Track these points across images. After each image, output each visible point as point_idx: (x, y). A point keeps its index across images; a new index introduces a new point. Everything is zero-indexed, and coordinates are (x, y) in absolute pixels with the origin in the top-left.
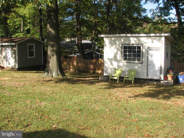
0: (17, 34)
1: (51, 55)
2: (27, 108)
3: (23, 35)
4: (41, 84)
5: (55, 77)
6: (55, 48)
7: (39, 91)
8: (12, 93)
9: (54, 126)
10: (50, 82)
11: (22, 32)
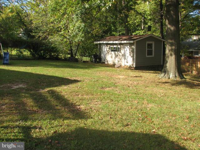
0: (137, 32)
1: (169, 54)
2: (131, 108)
3: (144, 32)
4: (155, 85)
5: (172, 79)
6: (173, 47)
7: (151, 92)
8: (123, 92)
9: (153, 130)
10: (166, 84)
11: (143, 30)
